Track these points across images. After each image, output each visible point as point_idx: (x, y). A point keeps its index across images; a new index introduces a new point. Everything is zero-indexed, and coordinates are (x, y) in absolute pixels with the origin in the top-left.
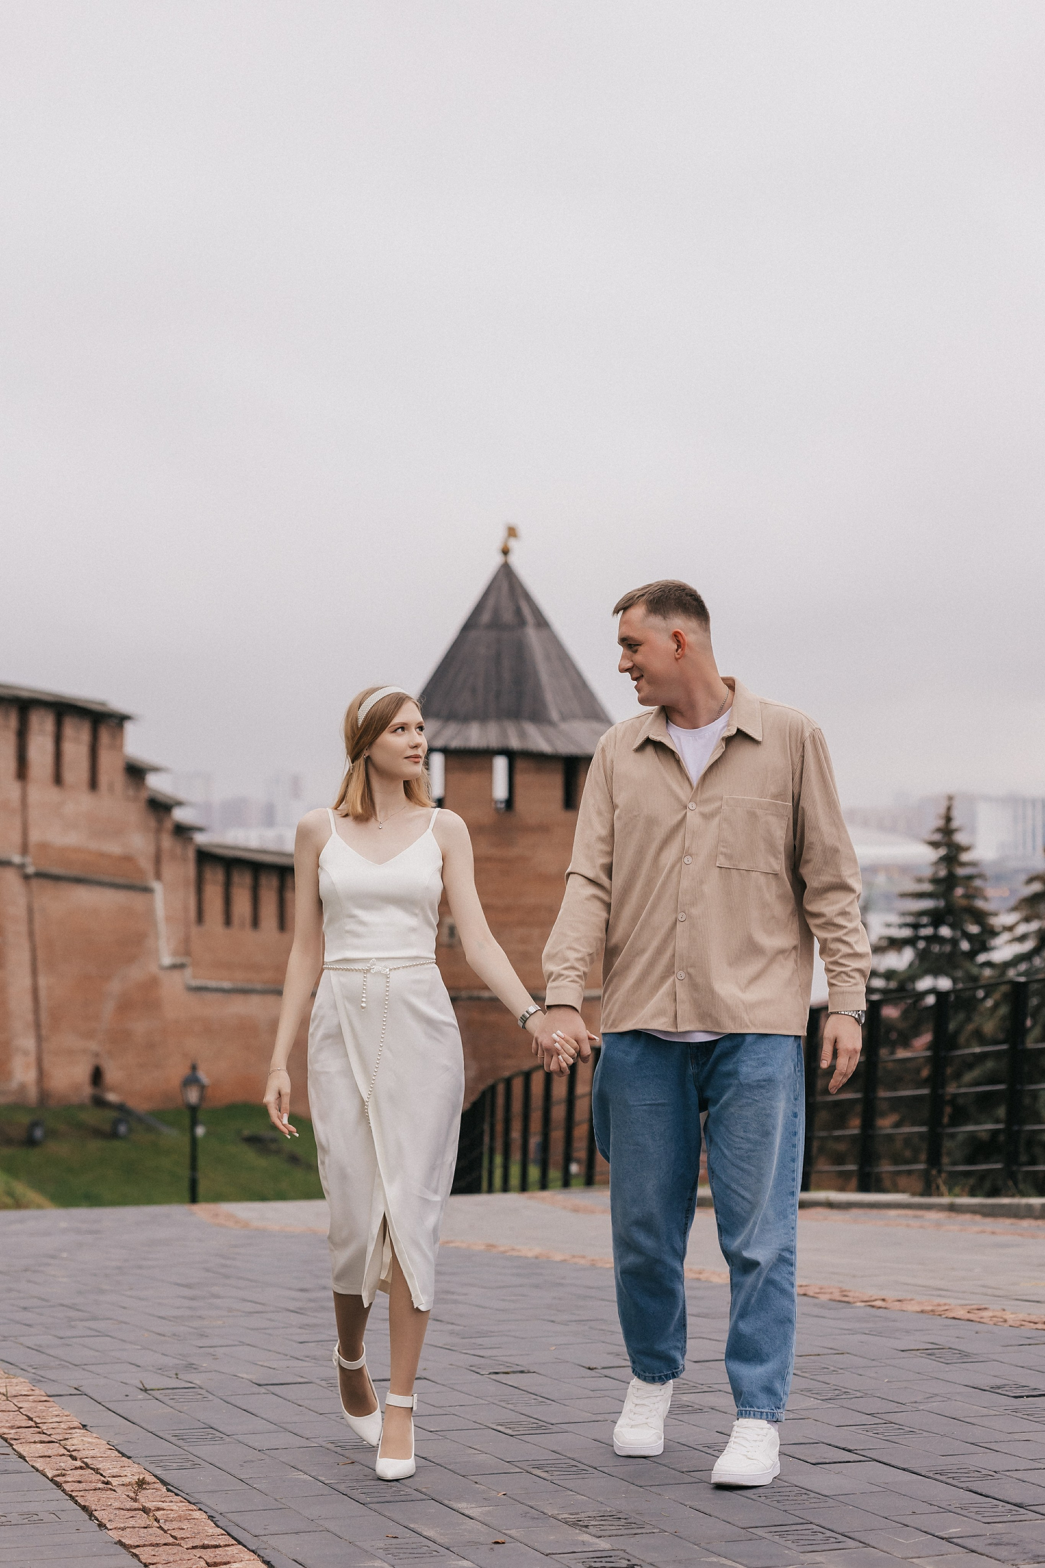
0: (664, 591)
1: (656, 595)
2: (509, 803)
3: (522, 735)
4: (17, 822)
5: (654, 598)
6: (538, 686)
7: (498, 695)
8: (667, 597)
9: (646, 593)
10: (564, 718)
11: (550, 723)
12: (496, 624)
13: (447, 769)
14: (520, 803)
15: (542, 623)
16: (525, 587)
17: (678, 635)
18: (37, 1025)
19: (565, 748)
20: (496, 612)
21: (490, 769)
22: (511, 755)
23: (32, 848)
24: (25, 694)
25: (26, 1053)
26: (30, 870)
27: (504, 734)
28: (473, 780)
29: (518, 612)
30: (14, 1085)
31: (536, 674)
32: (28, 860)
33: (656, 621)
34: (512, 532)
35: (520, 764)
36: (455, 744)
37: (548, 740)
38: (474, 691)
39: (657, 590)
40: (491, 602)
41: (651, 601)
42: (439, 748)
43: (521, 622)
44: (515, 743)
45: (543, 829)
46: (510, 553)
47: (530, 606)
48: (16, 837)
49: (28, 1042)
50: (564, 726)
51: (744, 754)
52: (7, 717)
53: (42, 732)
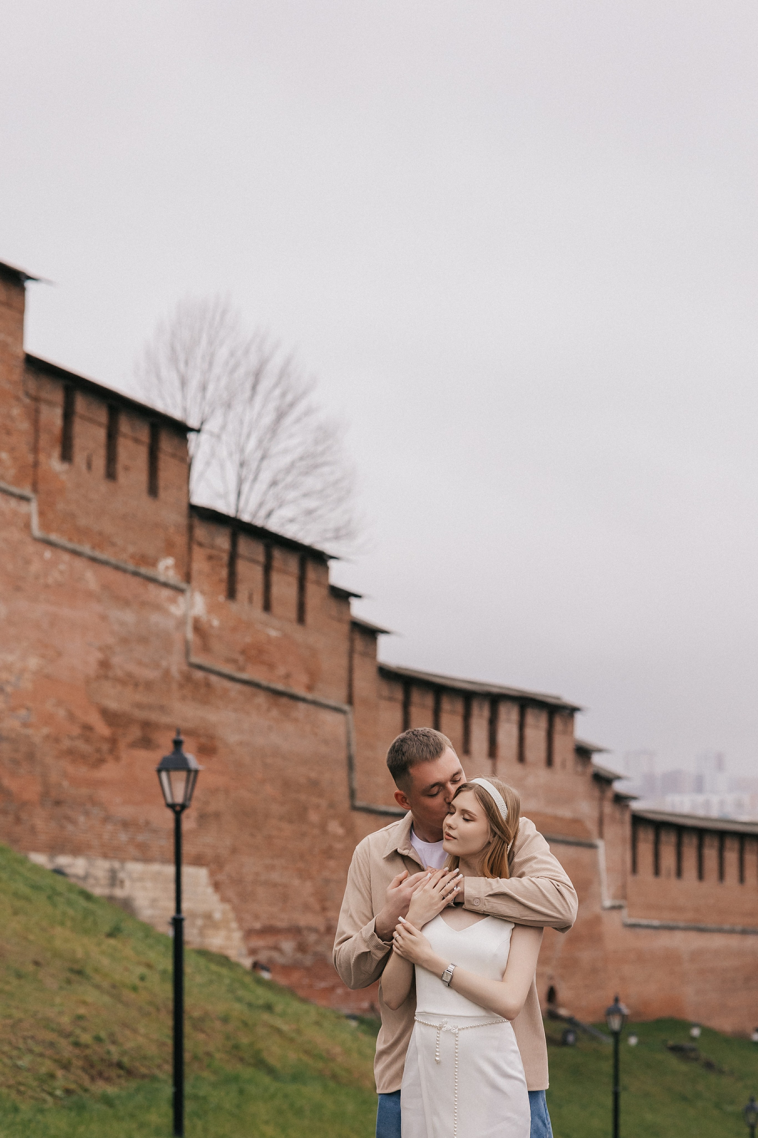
24: (495, 690)
52: (481, 708)
53: (508, 721)
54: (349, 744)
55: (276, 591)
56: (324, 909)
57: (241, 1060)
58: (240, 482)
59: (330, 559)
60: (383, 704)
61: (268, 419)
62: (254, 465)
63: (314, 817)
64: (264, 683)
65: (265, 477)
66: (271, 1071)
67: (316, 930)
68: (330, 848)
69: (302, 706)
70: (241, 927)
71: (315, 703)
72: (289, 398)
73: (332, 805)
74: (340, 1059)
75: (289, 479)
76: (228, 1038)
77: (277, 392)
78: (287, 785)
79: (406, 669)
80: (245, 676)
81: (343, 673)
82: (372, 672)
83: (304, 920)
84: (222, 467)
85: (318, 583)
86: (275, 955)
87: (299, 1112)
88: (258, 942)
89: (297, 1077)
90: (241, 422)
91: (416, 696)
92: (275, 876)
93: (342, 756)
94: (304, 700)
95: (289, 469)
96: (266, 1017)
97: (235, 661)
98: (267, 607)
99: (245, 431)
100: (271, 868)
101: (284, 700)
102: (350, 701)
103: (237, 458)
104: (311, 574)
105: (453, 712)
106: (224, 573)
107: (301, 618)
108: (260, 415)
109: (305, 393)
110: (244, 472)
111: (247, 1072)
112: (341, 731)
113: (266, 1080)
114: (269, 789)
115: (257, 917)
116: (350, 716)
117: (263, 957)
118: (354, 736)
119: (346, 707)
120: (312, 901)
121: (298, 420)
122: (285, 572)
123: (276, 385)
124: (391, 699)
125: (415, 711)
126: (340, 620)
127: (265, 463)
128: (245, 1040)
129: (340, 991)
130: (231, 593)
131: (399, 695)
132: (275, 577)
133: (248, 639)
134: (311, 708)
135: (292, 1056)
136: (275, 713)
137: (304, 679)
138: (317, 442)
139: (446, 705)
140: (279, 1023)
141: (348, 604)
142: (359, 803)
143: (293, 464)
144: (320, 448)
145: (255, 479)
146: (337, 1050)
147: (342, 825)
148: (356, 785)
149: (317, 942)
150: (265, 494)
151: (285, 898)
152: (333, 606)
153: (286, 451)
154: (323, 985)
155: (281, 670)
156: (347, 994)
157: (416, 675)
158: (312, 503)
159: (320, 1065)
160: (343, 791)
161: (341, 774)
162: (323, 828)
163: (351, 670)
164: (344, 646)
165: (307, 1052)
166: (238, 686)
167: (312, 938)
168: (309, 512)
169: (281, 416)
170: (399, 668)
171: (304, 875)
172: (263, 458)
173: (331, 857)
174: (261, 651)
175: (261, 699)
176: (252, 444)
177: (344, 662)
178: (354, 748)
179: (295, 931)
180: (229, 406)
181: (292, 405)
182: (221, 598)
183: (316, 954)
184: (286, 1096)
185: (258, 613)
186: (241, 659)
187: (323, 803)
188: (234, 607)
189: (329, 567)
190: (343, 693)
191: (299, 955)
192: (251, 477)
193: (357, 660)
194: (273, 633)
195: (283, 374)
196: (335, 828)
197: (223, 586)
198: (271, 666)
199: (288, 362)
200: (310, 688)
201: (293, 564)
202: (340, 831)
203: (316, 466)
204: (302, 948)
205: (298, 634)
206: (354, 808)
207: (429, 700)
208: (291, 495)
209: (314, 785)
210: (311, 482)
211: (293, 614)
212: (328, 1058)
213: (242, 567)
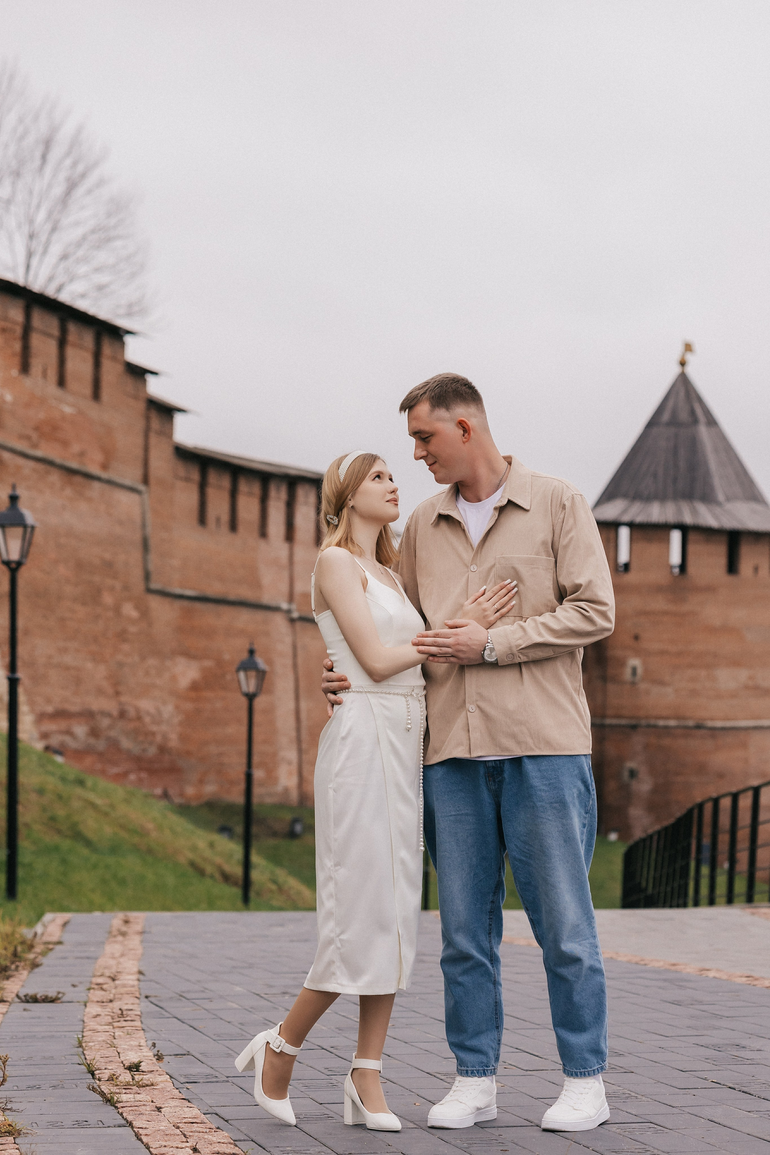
0: (441, 386)
1: (436, 391)
2: (683, 567)
3: (695, 512)
4: (286, 574)
5: (435, 395)
6: (707, 474)
7: (675, 480)
8: (445, 391)
9: (427, 390)
10: (728, 499)
11: (718, 504)
12: (674, 422)
13: (632, 540)
14: (692, 568)
15: (712, 422)
16: (698, 393)
17: (463, 423)
18: (299, 740)
19: (729, 523)
20: (674, 413)
21: (667, 541)
22: (685, 529)
23: (297, 597)
24: (293, 472)
25: (290, 763)
26: (295, 615)
27: (679, 511)
28: (652, 549)
29: (693, 413)
30: (279, 788)
31: (706, 464)
32: (294, 607)
33: (442, 413)
34: (688, 348)
35: (692, 536)
36: (640, 519)
37: (716, 517)
38: (655, 475)
39: (436, 386)
40: (670, 404)
41: (433, 397)
42: (626, 522)
43: (695, 421)
44: (688, 519)
45: (710, 589)
46: (686, 364)
47: (702, 409)
48: (284, 587)
49: (292, 755)
50: (729, 506)
51: (514, 519)
52: (278, 489)
53: (306, 503)
54: (144, 526)
55: (71, 365)
56: (117, 693)
57: (59, 832)
58: (30, 255)
59: (127, 335)
60: (180, 484)
61: (58, 190)
62: (43, 238)
63: (108, 599)
64: (58, 460)
65: (56, 249)
66: (88, 843)
67: (109, 715)
68: (124, 631)
69: (96, 485)
70: (32, 711)
71: (110, 482)
72: (80, 168)
73: (126, 588)
74: (154, 834)
75: (80, 253)
76: (44, 809)
77: (68, 162)
78: (80, 566)
79: (204, 450)
80: (39, 453)
81: (139, 452)
82: (169, 452)
83: (97, 704)
84: (11, 240)
85: (114, 359)
86: (67, 739)
87: (122, 882)
88: (50, 726)
89: (114, 849)
90: (31, 193)
91: (213, 477)
92: (68, 659)
93: (137, 537)
94: (98, 479)
95: (79, 244)
96: (79, 791)
97: (28, 438)
98: (61, 382)
99: (35, 201)
100: (64, 650)
101: (78, 479)
102: (146, 480)
103: (26, 230)
104: (107, 349)
105: (250, 494)
106: (17, 346)
107: (96, 394)
108: (50, 186)
109: (96, 164)
110: (34, 243)
111: (66, 844)
112: (136, 513)
113: (85, 852)
114: (62, 570)
115: (49, 701)
116: (146, 496)
117: (55, 741)
118: (149, 516)
119: (142, 487)
120: (105, 685)
121: (89, 192)
122: (81, 347)
123: (68, 154)
124: (187, 479)
125: (211, 492)
126: (136, 398)
127: (55, 237)
128: (61, 812)
129: (132, 777)
130: (25, 368)
131: (196, 475)
132: (70, 352)
133: (42, 415)
134: (106, 487)
135: (108, 830)
136: (68, 492)
137: (98, 457)
138: (109, 215)
139: (243, 486)
140: (92, 796)
141: (145, 381)
142: (155, 585)
143: (84, 238)
144: (113, 221)
145: (45, 252)
146: (150, 826)
147: (137, 607)
148: (151, 567)
149: (110, 727)
150: (56, 266)
151: (78, 681)
152: (129, 383)
153: (77, 224)
154: (115, 770)
155: (76, 448)
156: (140, 780)
157: (212, 455)
158: (103, 278)
159: (136, 840)
160: (137, 574)
161: (136, 555)
162: (117, 610)
163: (146, 449)
164: (140, 425)
165: (122, 827)
166: (31, 464)
167: (105, 722)
168: (100, 288)
169: (72, 186)
170: (196, 448)
171: (97, 658)
172: (54, 229)
173: (125, 640)
174: (55, 428)
175: (55, 477)
176: (41, 216)
177: (139, 440)
178: (149, 530)
179: (88, 715)
180: (17, 174)
181: (83, 176)
182: (15, 372)
183: (108, 739)
184: (107, 867)
185: (52, 389)
186: (34, 436)
187: (118, 585)
188: (28, 382)
189: (125, 342)
190: (138, 473)
191: (92, 741)
192: (40, 249)
193: (153, 440)
194: (68, 410)
195: (75, 142)
196: (129, 610)
197: (17, 361)
198: (65, 444)
199: (79, 130)
200: (105, 467)
201: (88, 338)
202: (134, 614)
203: (109, 240)
204: (94, 733)
205: (93, 410)
206: (149, 591)
207: (226, 482)
208: (83, 269)
209: (108, 566)
210: (103, 257)
211: (88, 390)
212: (143, 833)
213: (36, 340)
